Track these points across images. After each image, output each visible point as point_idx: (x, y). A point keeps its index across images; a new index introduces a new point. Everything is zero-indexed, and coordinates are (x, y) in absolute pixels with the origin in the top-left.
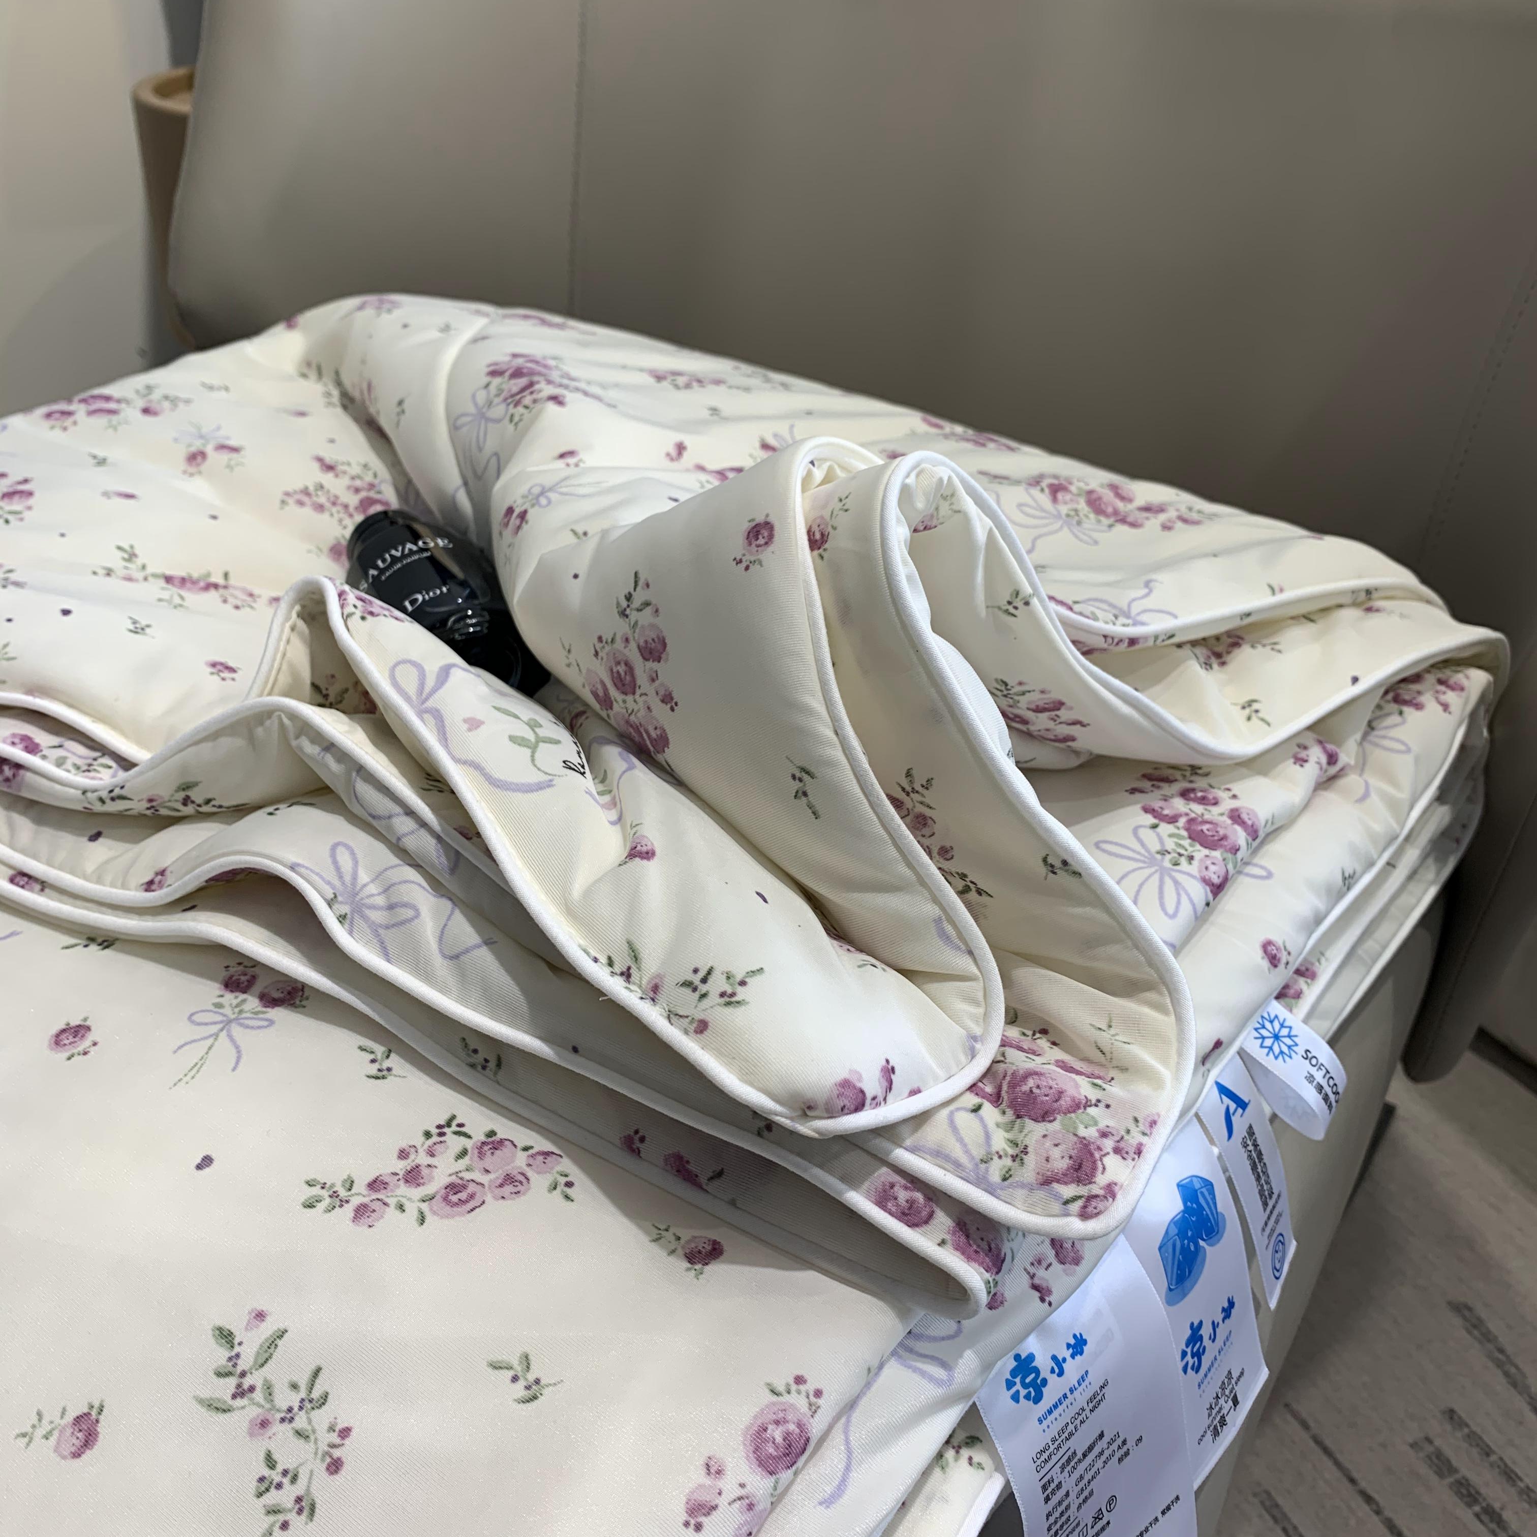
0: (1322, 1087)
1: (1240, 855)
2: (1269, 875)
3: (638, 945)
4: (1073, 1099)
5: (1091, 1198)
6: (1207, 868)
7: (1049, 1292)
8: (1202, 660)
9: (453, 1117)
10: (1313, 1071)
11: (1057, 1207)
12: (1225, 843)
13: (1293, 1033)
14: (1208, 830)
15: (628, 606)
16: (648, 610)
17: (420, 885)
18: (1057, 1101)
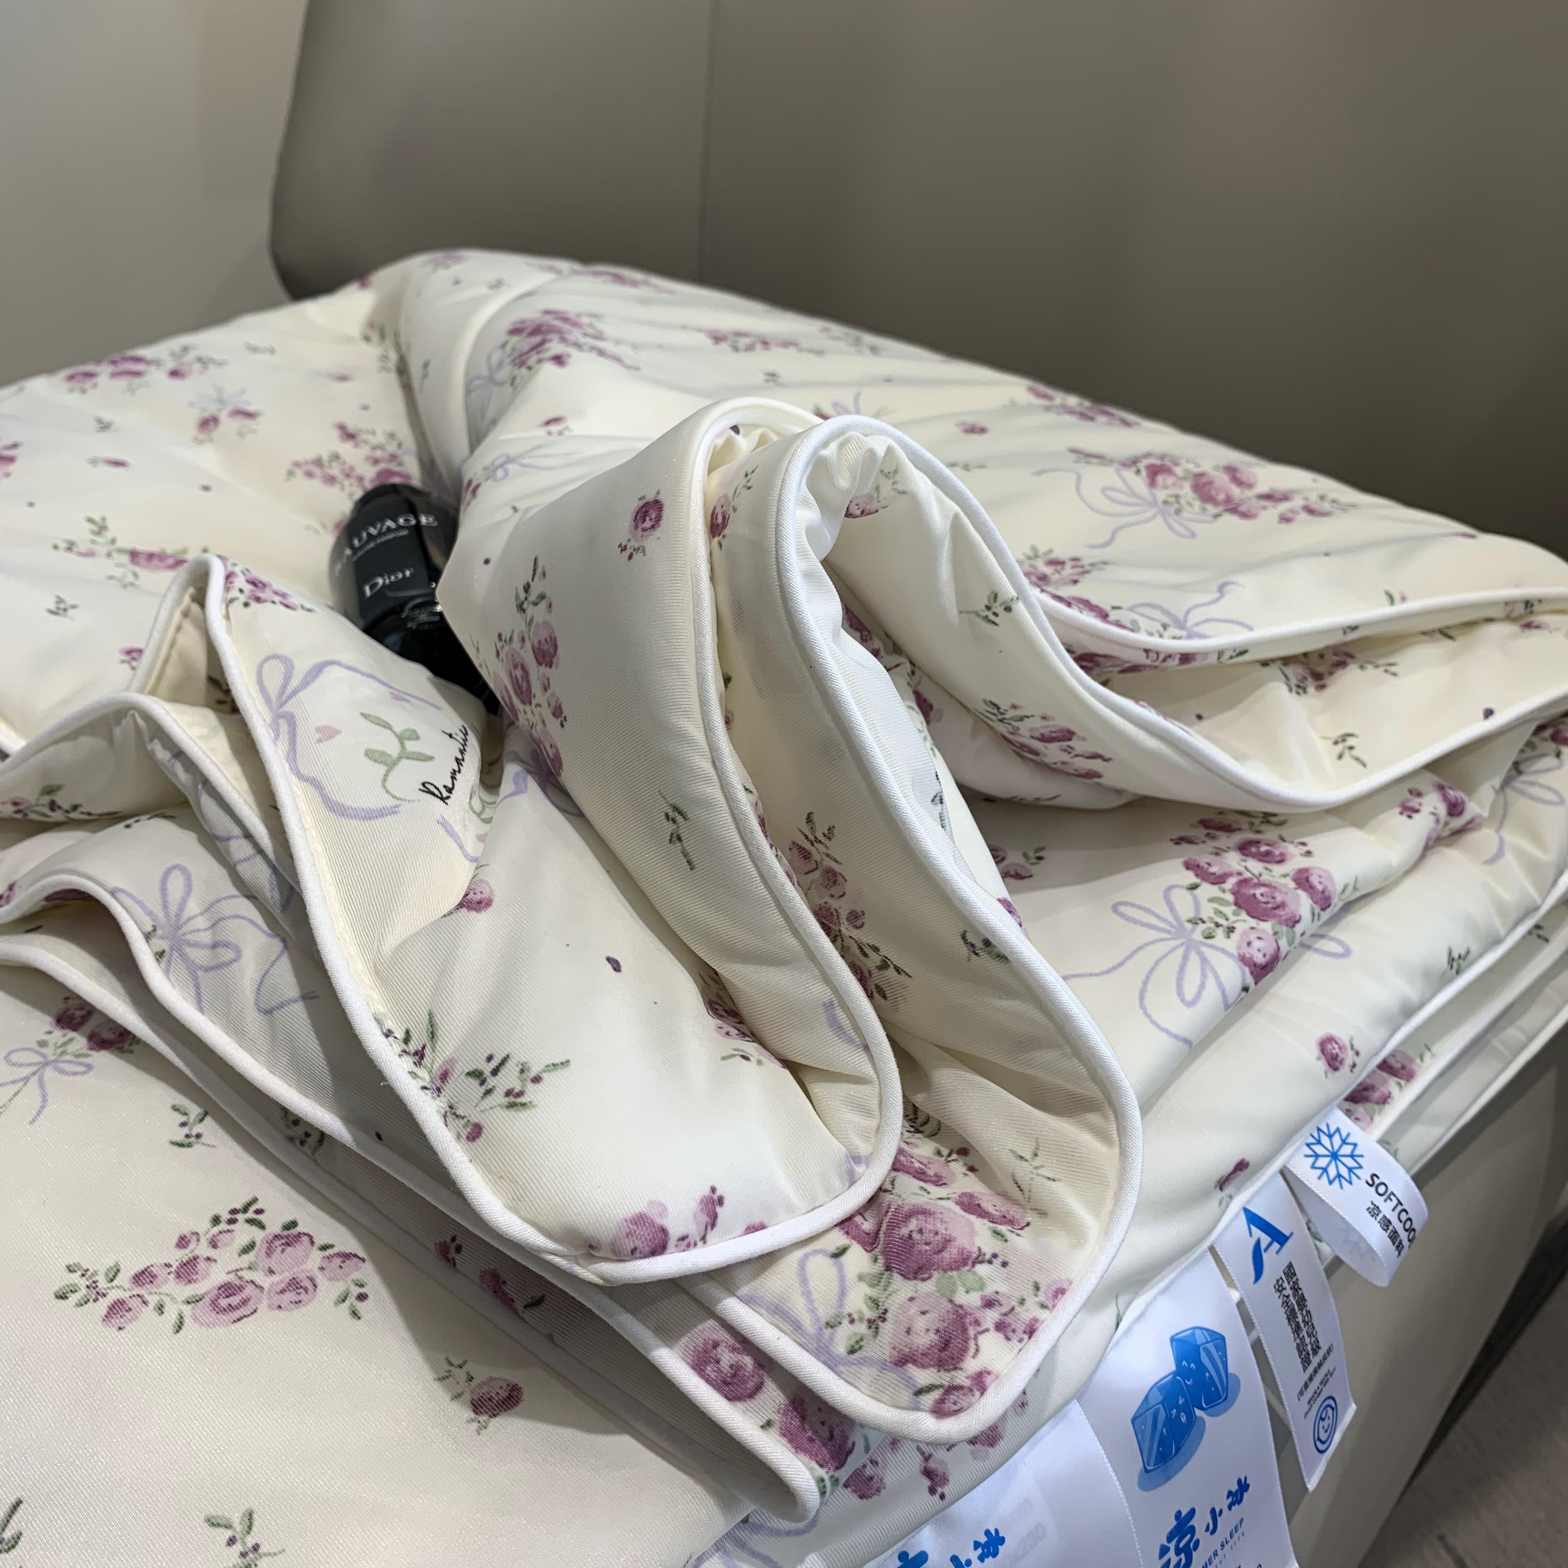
0: (1389, 1222)
1: (1299, 928)
2: (1347, 953)
3: (438, 1019)
4: (961, 1251)
5: (953, 1389)
6: (1249, 944)
7: (945, 1480)
8: (1294, 681)
9: (255, 1200)
10: (1379, 1201)
11: (906, 1396)
12: (1280, 912)
13: (1357, 1152)
14: (1262, 895)
15: (526, 599)
16: (543, 605)
17: (251, 921)
18: (940, 1252)
